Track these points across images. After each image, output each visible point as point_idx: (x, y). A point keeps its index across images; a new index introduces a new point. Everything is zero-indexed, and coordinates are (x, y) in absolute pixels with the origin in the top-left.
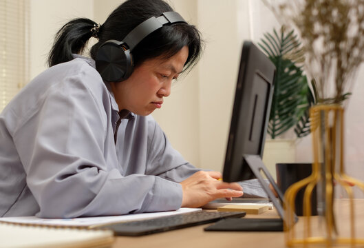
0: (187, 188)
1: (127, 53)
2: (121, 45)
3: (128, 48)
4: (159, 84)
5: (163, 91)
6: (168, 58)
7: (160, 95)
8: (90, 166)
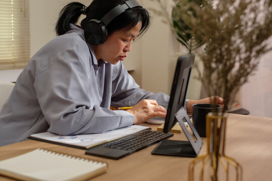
0: (136, 112)
1: (103, 28)
2: (100, 23)
3: (104, 25)
4: (124, 44)
5: (127, 49)
6: (129, 29)
7: (125, 51)
8: (82, 106)
